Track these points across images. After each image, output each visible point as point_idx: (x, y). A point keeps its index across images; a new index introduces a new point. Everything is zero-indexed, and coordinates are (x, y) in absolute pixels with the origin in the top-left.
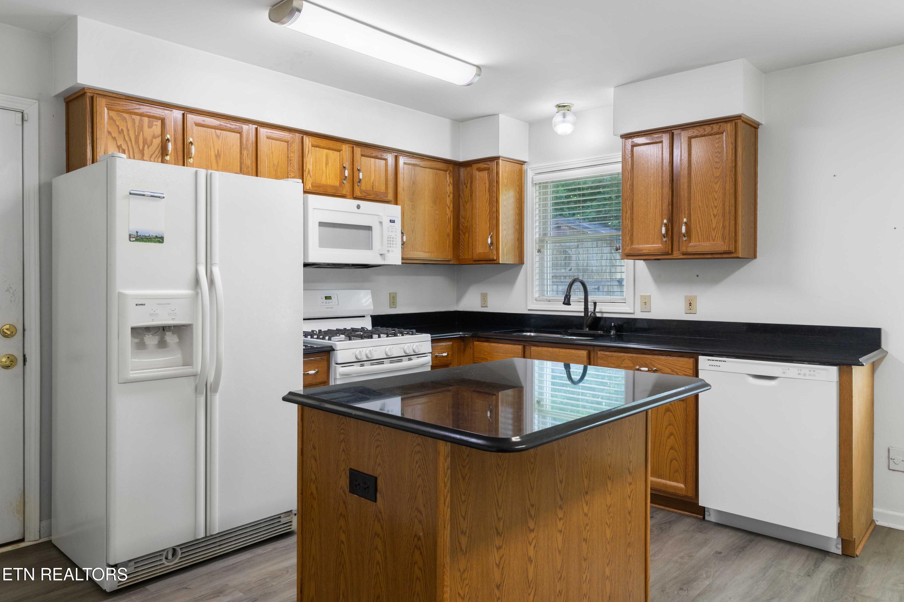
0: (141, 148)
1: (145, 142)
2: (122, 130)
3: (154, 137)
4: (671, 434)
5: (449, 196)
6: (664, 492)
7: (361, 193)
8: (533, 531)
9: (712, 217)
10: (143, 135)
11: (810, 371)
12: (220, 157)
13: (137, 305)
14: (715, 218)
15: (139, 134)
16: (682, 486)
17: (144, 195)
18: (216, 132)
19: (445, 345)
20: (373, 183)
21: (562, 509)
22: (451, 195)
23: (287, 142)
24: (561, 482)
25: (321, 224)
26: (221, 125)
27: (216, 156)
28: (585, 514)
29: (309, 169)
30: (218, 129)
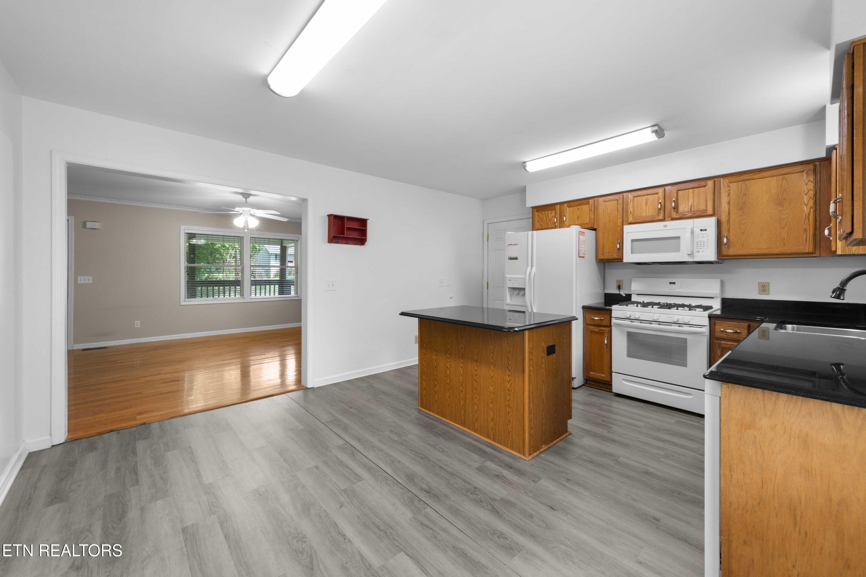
0: (548, 223)
1: (549, 220)
2: (542, 218)
7: (678, 215)
8: (449, 359)
12: (579, 218)
13: (510, 281)
15: (547, 217)
17: (512, 244)
18: (576, 208)
20: (691, 206)
21: (463, 359)
22: (811, 193)
23: (617, 200)
25: (633, 241)
26: (579, 204)
27: (577, 218)
28: (475, 370)
29: (631, 211)
30: (578, 206)
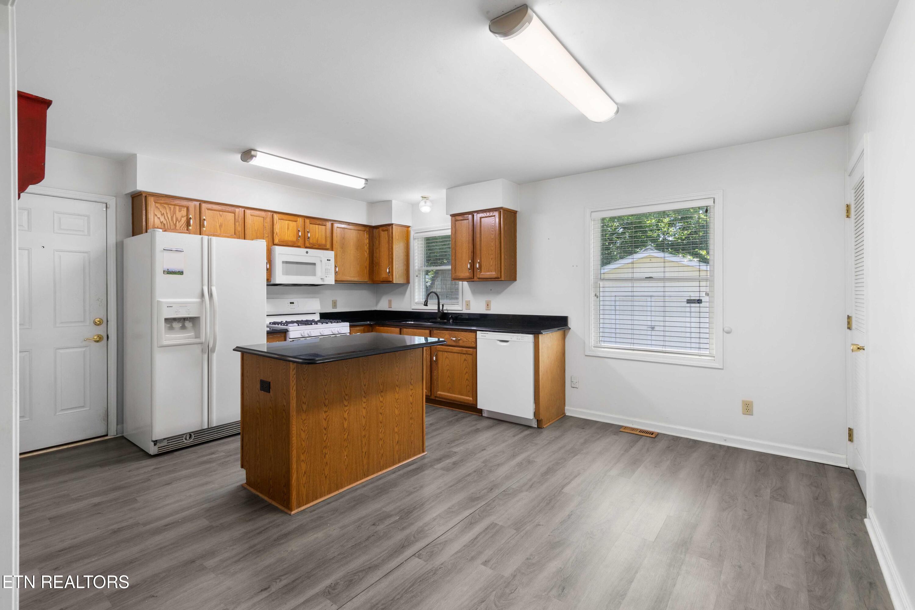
0: (175, 222)
1: (177, 220)
2: (163, 213)
3: (182, 217)
4: (467, 372)
5: (366, 245)
6: (461, 402)
7: (309, 244)
8: (347, 406)
9: (491, 260)
10: (176, 216)
11: (521, 337)
12: (222, 227)
13: (168, 307)
14: (492, 260)
15: (173, 215)
16: (471, 399)
17: (172, 250)
18: (219, 213)
19: (358, 329)
20: (317, 239)
21: (366, 398)
22: (368, 245)
23: (264, 218)
24: (365, 385)
25: (283, 262)
26: (222, 209)
27: (220, 226)
28: (381, 402)
29: (277, 232)
30: (221, 212)
